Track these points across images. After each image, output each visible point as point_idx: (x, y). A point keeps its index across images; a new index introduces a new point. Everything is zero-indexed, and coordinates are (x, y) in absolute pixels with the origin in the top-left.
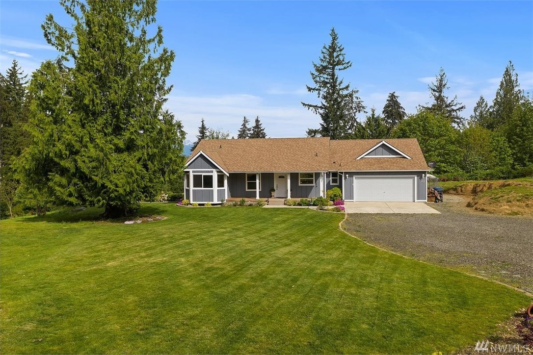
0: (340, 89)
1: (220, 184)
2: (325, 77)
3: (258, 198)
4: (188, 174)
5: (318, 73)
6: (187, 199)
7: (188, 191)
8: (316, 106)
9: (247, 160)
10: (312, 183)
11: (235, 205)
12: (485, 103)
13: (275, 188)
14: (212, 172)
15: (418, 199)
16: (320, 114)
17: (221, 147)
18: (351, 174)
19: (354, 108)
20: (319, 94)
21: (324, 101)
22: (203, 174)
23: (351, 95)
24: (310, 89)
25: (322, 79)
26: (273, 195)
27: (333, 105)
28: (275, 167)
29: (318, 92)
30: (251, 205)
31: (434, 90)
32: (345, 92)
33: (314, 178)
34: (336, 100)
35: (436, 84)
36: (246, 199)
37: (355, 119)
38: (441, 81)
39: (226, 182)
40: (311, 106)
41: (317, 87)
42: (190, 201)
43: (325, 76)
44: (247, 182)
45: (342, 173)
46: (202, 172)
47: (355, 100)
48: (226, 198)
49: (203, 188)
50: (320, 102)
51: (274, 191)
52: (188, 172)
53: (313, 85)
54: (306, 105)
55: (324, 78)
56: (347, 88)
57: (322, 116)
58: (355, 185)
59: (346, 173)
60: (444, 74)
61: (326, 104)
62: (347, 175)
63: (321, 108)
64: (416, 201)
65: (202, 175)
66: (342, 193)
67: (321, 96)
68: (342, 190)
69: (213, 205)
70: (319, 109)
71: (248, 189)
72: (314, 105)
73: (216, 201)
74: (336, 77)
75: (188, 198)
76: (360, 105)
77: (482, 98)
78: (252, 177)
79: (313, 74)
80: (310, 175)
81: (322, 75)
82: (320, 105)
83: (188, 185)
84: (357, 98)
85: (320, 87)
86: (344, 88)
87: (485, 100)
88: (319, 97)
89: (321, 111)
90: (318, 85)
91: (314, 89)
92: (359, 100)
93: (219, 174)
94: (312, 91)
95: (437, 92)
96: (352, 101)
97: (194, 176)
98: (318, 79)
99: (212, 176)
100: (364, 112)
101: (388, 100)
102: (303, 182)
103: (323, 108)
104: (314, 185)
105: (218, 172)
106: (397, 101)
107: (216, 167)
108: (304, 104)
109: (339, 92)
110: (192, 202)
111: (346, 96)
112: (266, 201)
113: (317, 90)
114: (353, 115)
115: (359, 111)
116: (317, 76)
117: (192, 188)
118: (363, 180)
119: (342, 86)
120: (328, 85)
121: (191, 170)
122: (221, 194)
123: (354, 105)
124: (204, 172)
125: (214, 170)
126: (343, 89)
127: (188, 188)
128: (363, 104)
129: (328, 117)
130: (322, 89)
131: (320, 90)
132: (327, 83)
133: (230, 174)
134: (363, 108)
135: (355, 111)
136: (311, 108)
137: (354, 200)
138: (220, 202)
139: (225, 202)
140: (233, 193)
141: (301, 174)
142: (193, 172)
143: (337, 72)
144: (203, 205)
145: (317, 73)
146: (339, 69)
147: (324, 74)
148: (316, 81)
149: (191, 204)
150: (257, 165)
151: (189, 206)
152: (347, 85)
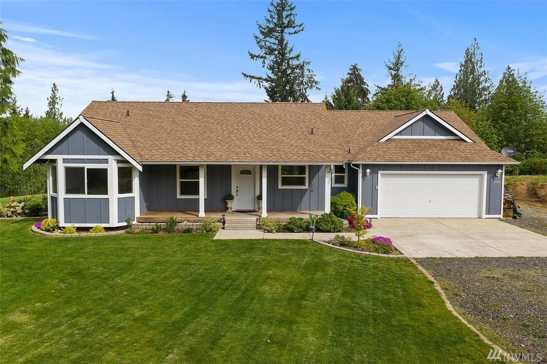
0: (290, 58)
1: (125, 187)
2: (272, 42)
3: (202, 214)
4: (54, 164)
5: (263, 37)
6: (53, 217)
7: (54, 200)
8: (260, 78)
9: (180, 138)
10: (304, 184)
11: (155, 231)
12: (440, 86)
13: (234, 193)
14: (106, 161)
15: (488, 212)
16: (266, 88)
17: (128, 114)
18: (375, 168)
19: (304, 83)
20: (264, 62)
21: (270, 73)
22: (87, 166)
23: (301, 67)
24: (253, 56)
25: (268, 44)
26: (229, 205)
27: (282, 77)
28: (237, 154)
29: (262, 60)
30: (188, 231)
31: (390, 69)
32: (295, 63)
33: (307, 176)
34: (285, 71)
35: (394, 61)
36: (178, 216)
37: (306, 96)
38: (399, 58)
39: (136, 183)
40: (253, 77)
41: (262, 54)
42: (57, 222)
43: (273, 40)
44: (178, 180)
45: (358, 166)
46: (83, 161)
47: (306, 73)
48: (137, 214)
49: (86, 196)
50: (266, 73)
51: (232, 198)
52: (54, 161)
53: (258, 51)
54: (247, 76)
55: (270, 43)
56: (297, 57)
57: (268, 91)
58: (380, 187)
59: (365, 167)
60: (402, 50)
61: (272, 76)
62: (368, 171)
63: (266, 80)
64: (484, 216)
65: (83, 168)
66: (357, 203)
67: (266, 65)
68: (356, 197)
69: (107, 229)
70: (263, 81)
71: (182, 193)
72: (258, 76)
73: (114, 222)
74: (285, 42)
75: (55, 215)
76: (312, 80)
77: (437, 81)
78: (191, 171)
79: (257, 38)
80: (302, 169)
81: (268, 39)
82: (265, 77)
83: (55, 190)
84: (309, 71)
85: (266, 53)
86: (295, 57)
87: (440, 83)
88: (263, 67)
89: (267, 85)
90: (264, 52)
91: (257, 57)
92: (311, 73)
93: (121, 165)
94: (255, 58)
95: (394, 70)
96: (303, 73)
97: (68, 170)
98: (263, 43)
99: (106, 170)
100: (317, 88)
101: (348, 74)
102: (286, 181)
103: (268, 81)
104: (306, 187)
105: (118, 162)
106: (359, 75)
107: (114, 152)
108: (245, 75)
109: (288, 62)
110: (62, 224)
111: (297, 67)
112: (219, 221)
113: (262, 57)
114: (304, 92)
115: (311, 86)
116: (261, 40)
117: (62, 194)
118: (395, 179)
119: (293, 54)
120: (276, 52)
121: (60, 158)
122: (125, 207)
123: (305, 79)
124: (89, 161)
125: (111, 158)
126: (293, 58)
127: (54, 195)
128: (316, 78)
129: (276, 93)
130: (267, 56)
131: (265, 58)
132: (275, 50)
133: (144, 166)
134: (316, 83)
135: (306, 86)
136: (253, 80)
137: (378, 216)
138: (125, 224)
139: (135, 222)
140: (151, 203)
141: (283, 166)
142: (65, 161)
143: (286, 37)
144: (87, 229)
145: (261, 37)
146: (289, 33)
147: (271, 37)
148: (261, 47)
149: (60, 228)
150: (199, 148)
151: (57, 233)
152: (297, 54)
